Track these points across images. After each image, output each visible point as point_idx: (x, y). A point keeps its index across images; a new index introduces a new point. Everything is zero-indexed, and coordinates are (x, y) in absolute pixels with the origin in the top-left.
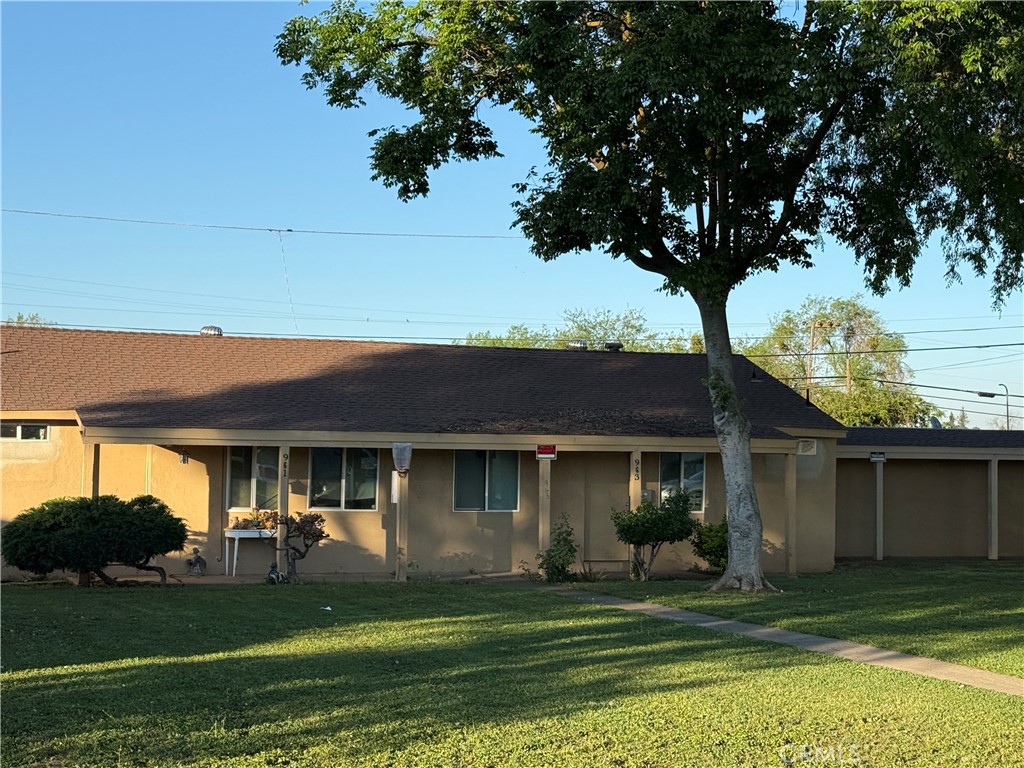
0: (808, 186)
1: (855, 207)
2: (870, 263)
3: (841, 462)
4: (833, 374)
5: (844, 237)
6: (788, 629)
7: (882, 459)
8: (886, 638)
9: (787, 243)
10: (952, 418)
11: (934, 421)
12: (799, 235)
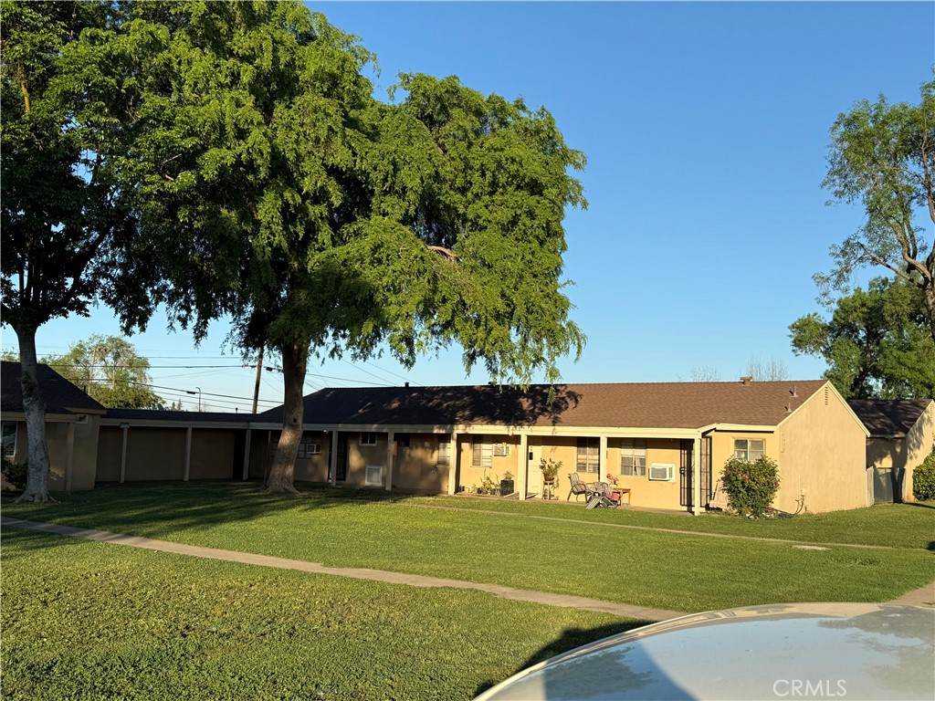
0: (89, 271)
1: (116, 286)
2: (123, 317)
3: (102, 428)
4: (105, 378)
5: (109, 302)
6: (59, 524)
7: (127, 426)
8: (117, 527)
9: (74, 303)
10: (174, 404)
11: (160, 406)
12: (82, 298)
